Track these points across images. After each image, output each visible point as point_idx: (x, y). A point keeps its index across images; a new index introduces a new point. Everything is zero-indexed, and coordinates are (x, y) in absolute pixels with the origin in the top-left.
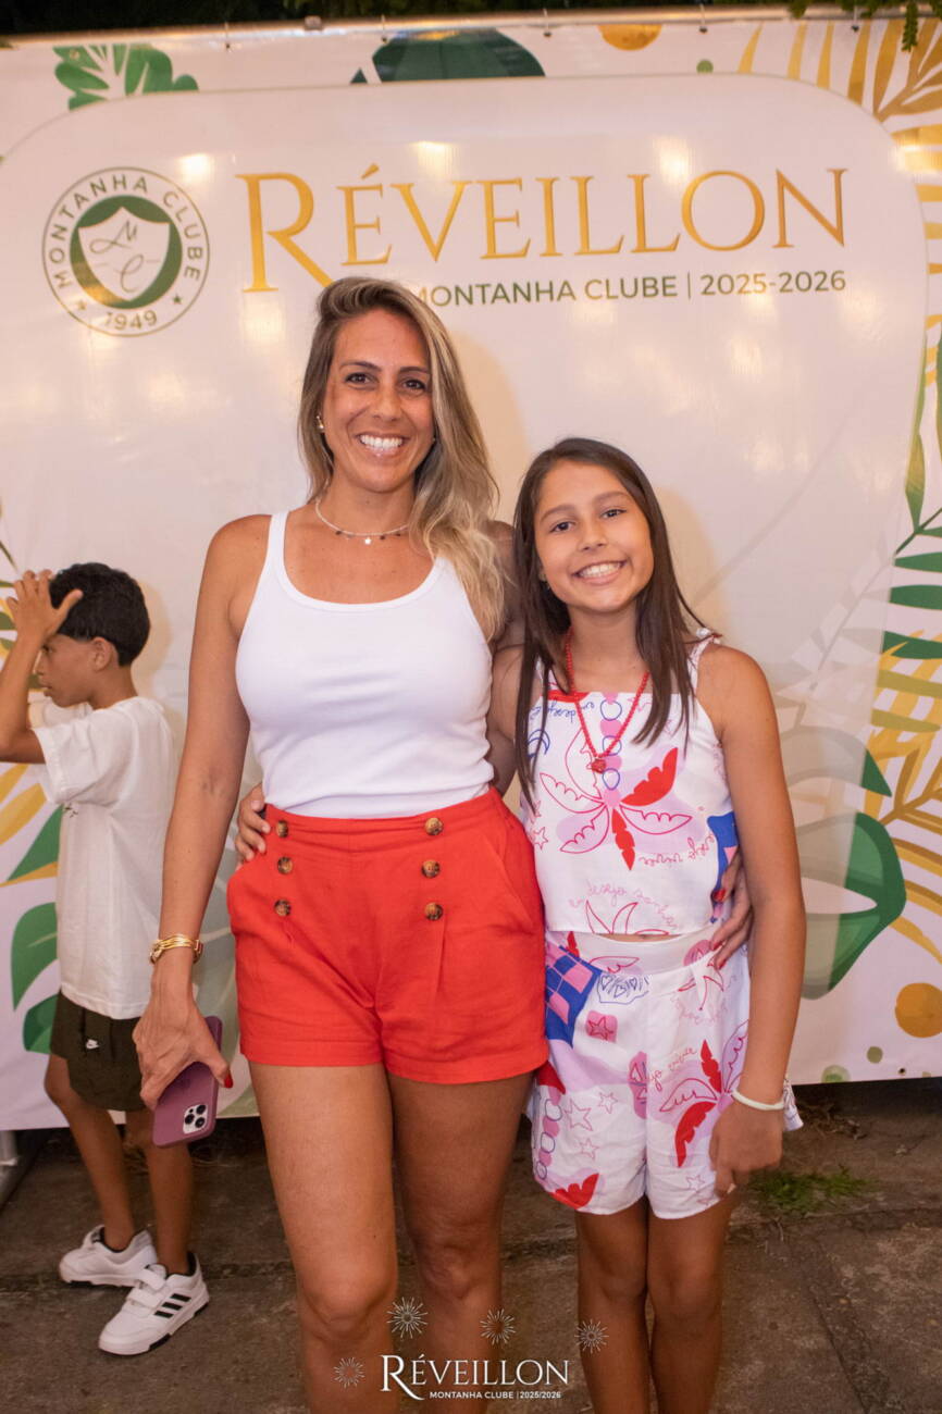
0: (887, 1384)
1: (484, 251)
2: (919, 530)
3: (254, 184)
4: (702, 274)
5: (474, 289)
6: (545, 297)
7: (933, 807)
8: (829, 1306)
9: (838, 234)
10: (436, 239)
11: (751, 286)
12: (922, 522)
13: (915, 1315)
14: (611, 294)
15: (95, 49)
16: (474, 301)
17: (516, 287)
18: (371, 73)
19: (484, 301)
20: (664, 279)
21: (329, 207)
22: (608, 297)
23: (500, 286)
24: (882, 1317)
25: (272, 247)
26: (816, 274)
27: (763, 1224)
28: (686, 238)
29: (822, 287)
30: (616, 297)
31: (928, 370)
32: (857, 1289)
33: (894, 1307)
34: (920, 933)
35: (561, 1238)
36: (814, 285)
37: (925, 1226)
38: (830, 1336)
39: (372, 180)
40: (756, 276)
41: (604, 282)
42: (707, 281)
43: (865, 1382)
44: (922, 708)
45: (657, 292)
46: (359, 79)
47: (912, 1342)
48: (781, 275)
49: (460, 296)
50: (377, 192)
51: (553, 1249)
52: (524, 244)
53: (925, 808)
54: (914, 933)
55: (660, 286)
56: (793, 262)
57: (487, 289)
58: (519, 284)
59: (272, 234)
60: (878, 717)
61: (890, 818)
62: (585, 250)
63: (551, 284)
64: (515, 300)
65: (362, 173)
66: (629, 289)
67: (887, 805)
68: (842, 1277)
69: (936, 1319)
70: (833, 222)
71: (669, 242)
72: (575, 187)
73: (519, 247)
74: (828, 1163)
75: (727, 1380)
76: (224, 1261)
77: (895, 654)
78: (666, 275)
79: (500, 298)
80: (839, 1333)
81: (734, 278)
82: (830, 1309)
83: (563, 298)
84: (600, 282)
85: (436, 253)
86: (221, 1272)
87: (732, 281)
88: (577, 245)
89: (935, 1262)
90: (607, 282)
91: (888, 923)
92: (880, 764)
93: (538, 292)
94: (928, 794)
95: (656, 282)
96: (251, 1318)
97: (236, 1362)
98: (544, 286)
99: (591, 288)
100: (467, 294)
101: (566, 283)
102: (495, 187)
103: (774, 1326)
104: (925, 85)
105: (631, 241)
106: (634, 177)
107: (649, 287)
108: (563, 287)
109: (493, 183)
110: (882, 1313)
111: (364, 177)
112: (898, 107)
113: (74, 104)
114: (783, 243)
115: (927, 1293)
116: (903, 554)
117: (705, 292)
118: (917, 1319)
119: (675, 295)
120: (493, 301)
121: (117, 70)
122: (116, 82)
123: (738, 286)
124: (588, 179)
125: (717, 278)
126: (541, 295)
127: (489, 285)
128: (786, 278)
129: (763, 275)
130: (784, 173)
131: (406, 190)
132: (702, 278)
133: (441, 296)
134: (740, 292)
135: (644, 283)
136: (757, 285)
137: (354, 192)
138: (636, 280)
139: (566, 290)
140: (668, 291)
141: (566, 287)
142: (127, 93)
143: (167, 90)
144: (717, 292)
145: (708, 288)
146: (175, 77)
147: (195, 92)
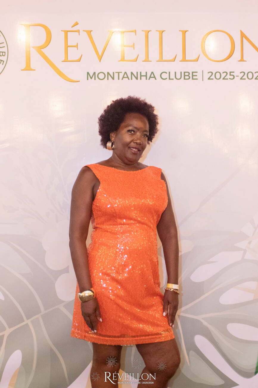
1: (120, 58)
3: (28, 27)
4: (208, 72)
5: (115, 73)
10: (100, 53)
11: (228, 76)
14: (171, 78)
16: (115, 78)
17: (132, 73)
19: (119, 79)
20: (193, 73)
21: (58, 39)
22: (170, 79)
23: (126, 73)
25: (34, 53)
26: (255, 72)
28: (202, 56)
29: (257, 78)
30: (173, 79)
36: (255, 77)
39: (75, 28)
40: (230, 72)
42: (211, 74)
45: (190, 77)
48: (241, 73)
49: (109, 75)
50: (77, 33)
52: (137, 56)
56: (246, 67)
57: (120, 73)
58: (133, 72)
59: (33, 47)
62: (161, 60)
63: (146, 73)
64: (132, 79)
65: (71, 26)
66: (178, 76)
71: (195, 58)
72: (157, 35)
73: (134, 57)
78: (194, 71)
79: (125, 77)
81: (222, 73)
83: (151, 79)
84: (166, 73)
85: (100, 58)
87: (220, 73)
88: (158, 59)
90: (169, 73)
93: (141, 76)
95: (189, 74)
98: (144, 74)
99: (162, 75)
100: (112, 76)
101: (152, 73)
105: (180, 57)
106: (182, 31)
107: (186, 76)
109: (124, 32)
111: (72, 27)
114: (242, 60)
117: (209, 79)
119: (197, 79)
120: (122, 79)
123: (222, 77)
124: (165, 31)
125: (215, 73)
126: (142, 77)
127: (121, 72)
128: (243, 74)
129: (234, 72)
130: (243, 31)
131: (89, 33)
132: (208, 73)
133: (101, 76)
134: (224, 79)
135: (184, 74)
136: (230, 76)
137: (68, 33)
138: (181, 73)
139: (152, 76)
140: (194, 77)
141: (152, 74)
144: (214, 78)
145: (211, 77)
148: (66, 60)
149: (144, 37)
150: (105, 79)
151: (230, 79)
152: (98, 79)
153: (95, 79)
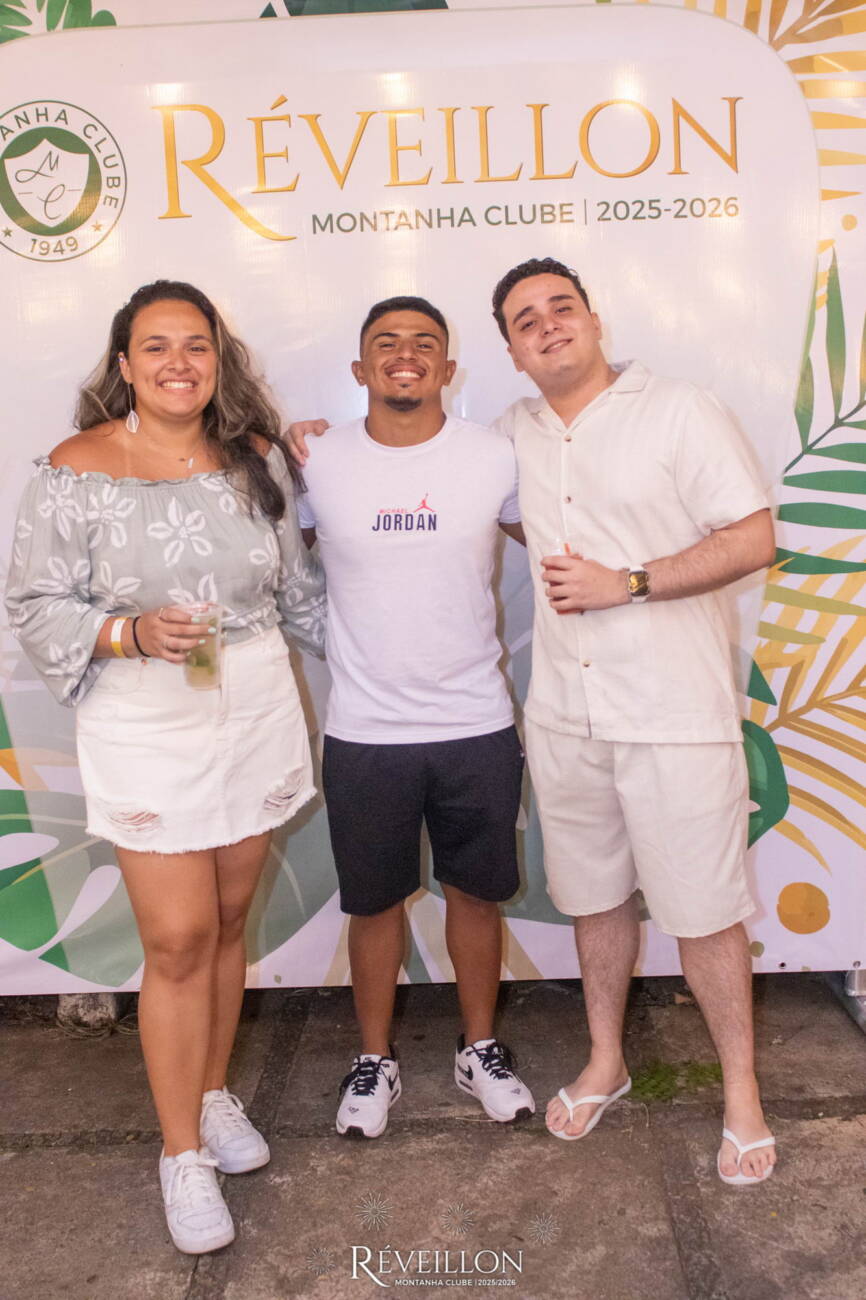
0: (717, 1275)
1: (388, 180)
2: (808, 450)
3: (169, 115)
4: (600, 201)
5: (378, 214)
6: (446, 223)
7: (817, 716)
8: (678, 1194)
9: (732, 161)
10: (341, 168)
11: (646, 212)
12: (810, 441)
13: (759, 1207)
14: (510, 220)
16: (379, 228)
17: (418, 214)
18: (281, 8)
20: (561, 206)
21: (240, 138)
22: (508, 223)
23: (403, 214)
24: (727, 1206)
25: (185, 176)
26: (710, 201)
27: (632, 1110)
28: (583, 165)
29: (716, 213)
30: (515, 223)
31: (818, 295)
32: (709, 1179)
33: (739, 1199)
34: (803, 836)
35: (441, 1116)
36: (708, 211)
37: (786, 1118)
38: (673, 1222)
39: (279, 112)
40: (651, 202)
41: (503, 209)
42: (604, 206)
43: (697, 1272)
44: (808, 621)
45: (554, 216)
46: (269, 13)
47: (750, 1233)
48: (675, 202)
49: (364, 221)
50: (285, 123)
51: (432, 1126)
52: (428, 171)
53: (810, 716)
54: (796, 835)
55: (557, 212)
57: (390, 216)
58: (421, 210)
59: (183, 162)
60: (765, 629)
61: (774, 726)
62: (486, 178)
63: (452, 210)
64: (418, 227)
65: (272, 104)
66: (528, 216)
67: (772, 713)
68: (697, 1165)
69: (778, 1211)
70: (727, 148)
71: (566, 169)
72: (476, 113)
73: (421, 175)
74: (707, 1051)
75: (567, 1264)
76: (131, 1126)
77: (780, 569)
78: (562, 202)
79: (403, 224)
80: (682, 1222)
81: (630, 205)
82: (679, 1197)
83: (463, 224)
84: (499, 208)
85: (342, 180)
86: (125, 1138)
87: (627, 206)
88: (478, 172)
89: (787, 1153)
90: (506, 208)
91: (770, 826)
92: (765, 674)
93: (440, 219)
94: (813, 703)
95: (553, 207)
96: (143, 1184)
97: (120, 1226)
98: (445, 213)
99: (490, 213)
100: (372, 222)
101: (466, 210)
102: (398, 116)
103: (622, 1212)
104: (820, 14)
105: (530, 170)
106: (533, 106)
107: (548, 213)
108: (463, 215)
109: (395, 114)
110: (727, 1203)
111: (273, 108)
112: (794, 35)
114: (678, 171)
115: (775, 1184)
116: (790, 473)
117: (599, 219)
118: (759, 1211)
119: (572, 221)
120: (396, 229)
121: (40, 9)
122: (39, 19)
123: (633, 212)
124: (489, 108)
125: (614, 203)
126: (442, 221)
127: (393, 213)
128: (680, 204)
129: (658, 201)
130: (677, 99)
131: (313, 119)
132: (598, 205)
133: (346, 223)
134: (635, 217)
135: (542, 209)
136: (652, 211)
137: (264, 123)
138: (534, 207)
139: (467, 217)
140: (566, 217)
141: (466, 214)
142: (49, 29)
143: (86, 26)
144: (613, 217)
145: (604, 214)
146: (94, 13)
147: (113, 27)
148: (262, 190)
149: (443, 123)
150: (356, 229)
151: (651, 217)
152: (338, 230)
153: (332, 231)
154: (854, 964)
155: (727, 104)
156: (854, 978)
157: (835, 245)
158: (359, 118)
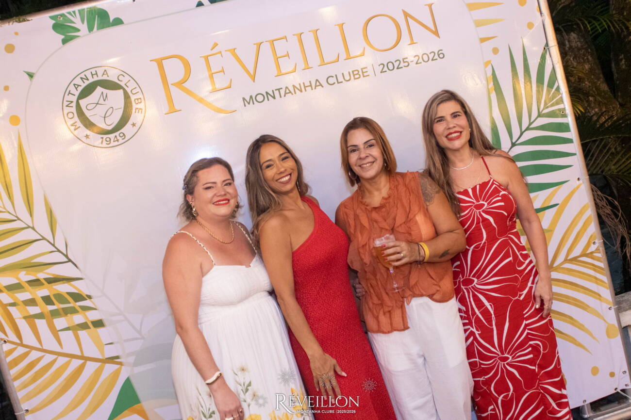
1: (276, 73)
3: (160, 62)
4: (380, 63)
5: (274, 90)
6: (309, 89)
9: (436, 33)
10: (252, 72)
11: (402, 65)
14: (339, 81)
15: (69, 13)
16: (276, 97)
17: (294, 86)
18: (205, 1)
19: (281, 97)
20: (362, 69)
22: (338, 83)
23: (287, 88)
25: (173, 89)
26: (430, 53)
28: (368, 48)
29: (434, 58)
30: (342, 82)
31: (490, 87)
36: (431, 58)
39: (214, 51)
40: (403, 59)
41: (335, 77)
42: (382, 66)
45: (360, 75)
46: (200, 4)
48: (415, 57)
49: (269, 96)
50: (220, 55)
52: (294, 65)
55: (361, 73)
56: (419, 50)
57: (281, 90)
58: (295, 85)
59: (172, 84)
62: (323, 63)
63: (310, 82)
64: (295, 93)
66: (347, 78)
70: (433, 29)
71: (360, 52)
72: (311, 34)
73: (292, 68)
78: (362, 67)
79: (288, 93)
81: (394, 62)
83: (317, 87)
84: (333, 77)
85: (253, 78)
88: (319, 62)
90: (336, 75)
93: (305, 87)
95: (359, 72)
98: (307, 84)
99: (329, 80)
100: (272, 95)
101: (317, 80)
102: (274, 42)
105: (343, 55)
106: (338, 25)
107: (356, 74)
108: (316, 84)
109: (273, 41)
111: (212, 50)
113: (64, 42)
114: (412, 43)
117: (381, 72)
119: (368, 75)
120: (285, 96)
121: (83, 22)
122: (83, 27)
123: (396, 67)
124: (317, 30)
125: (386, 64)
126: (307, 88)
127: (281, 88)
128: (417, 58)
129: (407, 58)
130: (405, 10)
131: (233, 51)
132: (379, 66)
133: (260, 98)
134: (398, 68)
135: (353, 73)
136: (404, 63)
137: (209, 57)
138: (349, 73)
139: (318, 84)
140: (365, 74)
141: (317, 82)
142: (90, 31)
143: (109, 26)
144: (387, 70)
145: (383, 68)
146: (111, 20)
147: (123, 25)
148: (215, 91)
149: (297, 41)
150: (265, 100)
151: (404, 66)
152: (257, 103)
153: (253, 103)
154: (584, 402)
155: (427, 8)
156: (585, 409)
157: (492, 62)
158: (255, 46)
